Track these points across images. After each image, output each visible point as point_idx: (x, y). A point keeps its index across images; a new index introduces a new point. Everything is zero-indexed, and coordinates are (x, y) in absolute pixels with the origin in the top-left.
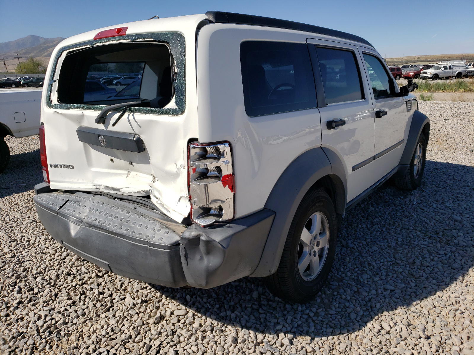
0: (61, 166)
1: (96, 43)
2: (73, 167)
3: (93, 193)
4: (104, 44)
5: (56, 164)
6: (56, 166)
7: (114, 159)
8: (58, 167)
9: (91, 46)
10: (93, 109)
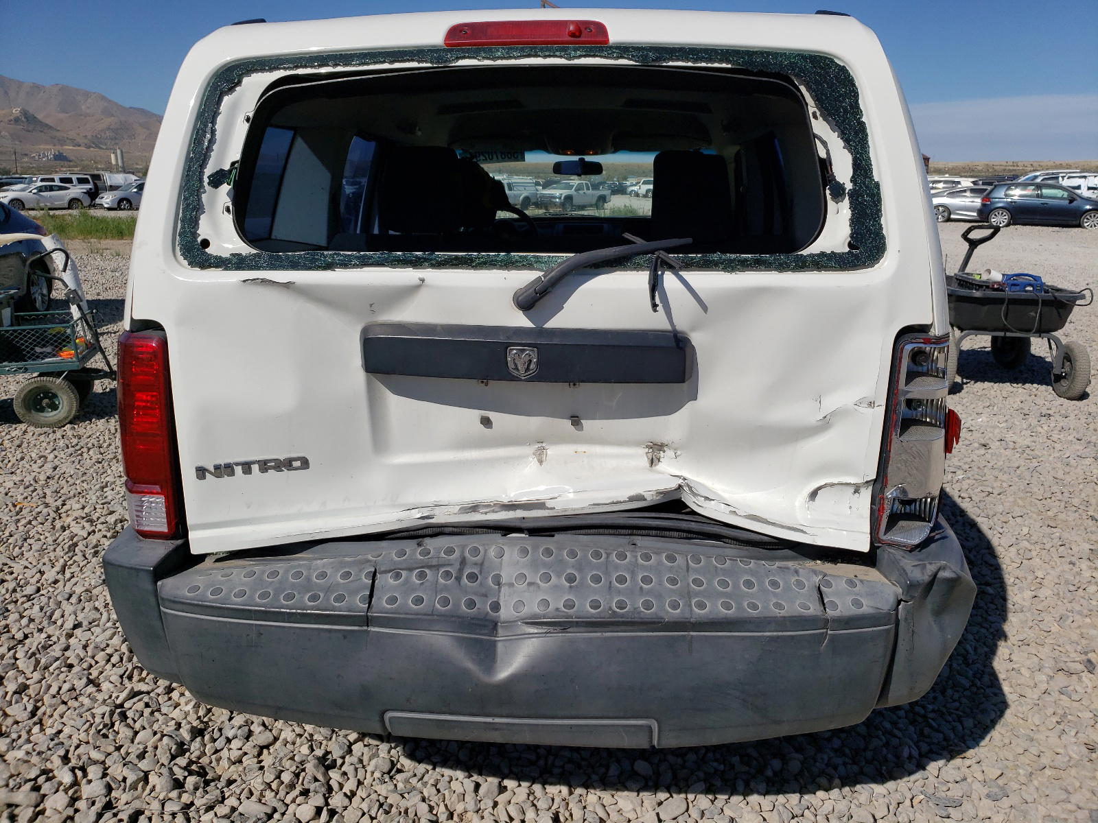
0: (247, 467)
1: (458, 58)
2: (305, 463)
3: (399, 535)
4: (499, 62)
5: (222, 461)
6: (224, 470)
7: (492, 415)
8: (232, 473)
9: (429, 65)
10: (475, 267)
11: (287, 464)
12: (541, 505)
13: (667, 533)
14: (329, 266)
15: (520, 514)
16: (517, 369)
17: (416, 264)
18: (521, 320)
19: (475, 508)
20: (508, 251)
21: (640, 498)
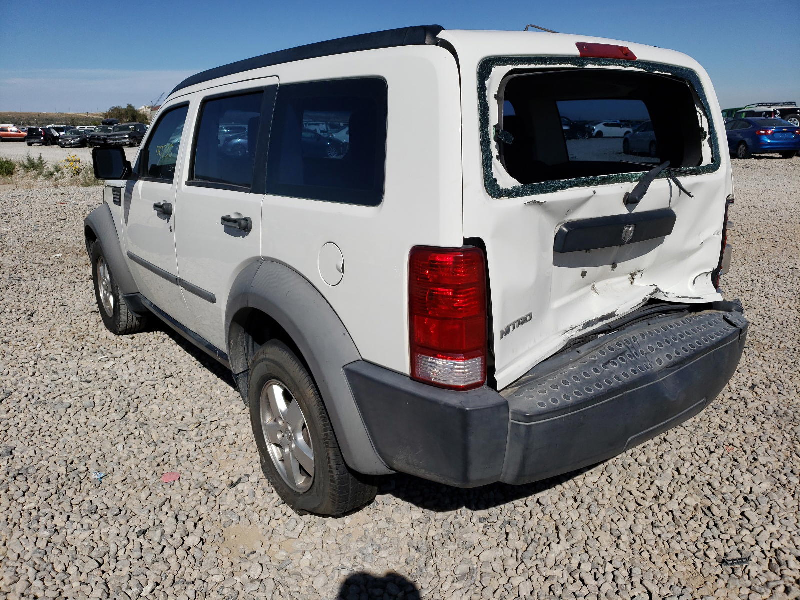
0: (514, 326)
1: (587, 64)
2: (531, 317)
7: (587, 269)
9: (576, 67)
10: (610, 183)
11: (525, 320)
12: (613, 315)
13: (649, 317)
14: (555, 190)
15: (605, 322)
16: (625, 238)
17: (588, 184)
18: (624, 211)
19: (588, 325)
20: (622, 172)
21: (645, 299)
